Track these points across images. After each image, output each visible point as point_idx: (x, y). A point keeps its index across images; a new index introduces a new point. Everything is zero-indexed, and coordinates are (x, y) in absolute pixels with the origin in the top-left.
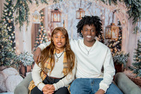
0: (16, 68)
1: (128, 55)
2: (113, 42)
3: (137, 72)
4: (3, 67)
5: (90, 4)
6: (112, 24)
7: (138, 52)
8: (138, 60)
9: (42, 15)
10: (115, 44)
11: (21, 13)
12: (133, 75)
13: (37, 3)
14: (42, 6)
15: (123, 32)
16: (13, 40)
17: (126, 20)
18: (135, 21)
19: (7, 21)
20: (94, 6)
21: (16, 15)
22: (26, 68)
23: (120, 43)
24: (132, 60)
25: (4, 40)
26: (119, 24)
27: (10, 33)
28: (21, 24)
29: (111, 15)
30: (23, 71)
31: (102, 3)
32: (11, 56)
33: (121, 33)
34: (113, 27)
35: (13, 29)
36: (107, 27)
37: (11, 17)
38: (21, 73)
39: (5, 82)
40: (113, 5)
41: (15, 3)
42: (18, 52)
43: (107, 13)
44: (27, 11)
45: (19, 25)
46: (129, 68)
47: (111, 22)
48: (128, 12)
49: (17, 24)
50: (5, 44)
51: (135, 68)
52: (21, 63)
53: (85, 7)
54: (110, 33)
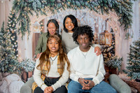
0: (19, 74)
1: (122, 59)
2: (107, 48)
3: (131, 75)
4: (7, 74)
5: (85, 14)
6: (105, 31)
7: (131, 56)
8: (131, 64)
9: (41, 26)
10: (109, 49)
11: (23, 24)
12: (127, 78)
13: (37, 15)
14: (41, 17)
15: (116, 39)
16: (16, 48)
17: (118, 27)
18: (126, 28)
19: (11, 32)
20: (88, 16)
21: (18, 26)
22: (27, 73)
23: (114, 48)
24: (126, 64)
25: (8, 49)
26: (112, 31)
27: (13, 42)
28: (23, 34)
29: (104, 23)
30: (25, 77)
31: (96, 13)
32: (14, 63)
33: (114, 39)
34: (106, 34)
35: (16, 39)
36: (101, 34)
37: (14, 28)
38: (23, 79)
39: (8, 87)
40: (105, 14)
41: (17, 16)
42: (20, 59)
43: (100, 22)
44: (28, 22)
45: (21, 35)
46: (124, 71)
47: (104, 29)
48: (119, 20)
49: (19, 34)
50: (9, 52)
51: (129, 71)
52: (23, 70)
53: (80, 16)
54: (104, 40)
